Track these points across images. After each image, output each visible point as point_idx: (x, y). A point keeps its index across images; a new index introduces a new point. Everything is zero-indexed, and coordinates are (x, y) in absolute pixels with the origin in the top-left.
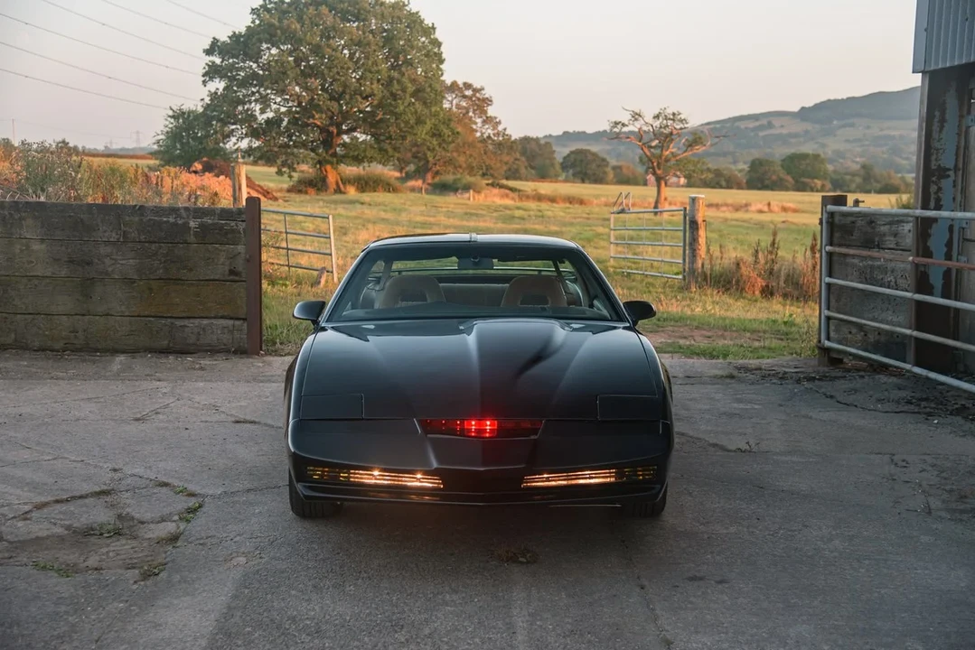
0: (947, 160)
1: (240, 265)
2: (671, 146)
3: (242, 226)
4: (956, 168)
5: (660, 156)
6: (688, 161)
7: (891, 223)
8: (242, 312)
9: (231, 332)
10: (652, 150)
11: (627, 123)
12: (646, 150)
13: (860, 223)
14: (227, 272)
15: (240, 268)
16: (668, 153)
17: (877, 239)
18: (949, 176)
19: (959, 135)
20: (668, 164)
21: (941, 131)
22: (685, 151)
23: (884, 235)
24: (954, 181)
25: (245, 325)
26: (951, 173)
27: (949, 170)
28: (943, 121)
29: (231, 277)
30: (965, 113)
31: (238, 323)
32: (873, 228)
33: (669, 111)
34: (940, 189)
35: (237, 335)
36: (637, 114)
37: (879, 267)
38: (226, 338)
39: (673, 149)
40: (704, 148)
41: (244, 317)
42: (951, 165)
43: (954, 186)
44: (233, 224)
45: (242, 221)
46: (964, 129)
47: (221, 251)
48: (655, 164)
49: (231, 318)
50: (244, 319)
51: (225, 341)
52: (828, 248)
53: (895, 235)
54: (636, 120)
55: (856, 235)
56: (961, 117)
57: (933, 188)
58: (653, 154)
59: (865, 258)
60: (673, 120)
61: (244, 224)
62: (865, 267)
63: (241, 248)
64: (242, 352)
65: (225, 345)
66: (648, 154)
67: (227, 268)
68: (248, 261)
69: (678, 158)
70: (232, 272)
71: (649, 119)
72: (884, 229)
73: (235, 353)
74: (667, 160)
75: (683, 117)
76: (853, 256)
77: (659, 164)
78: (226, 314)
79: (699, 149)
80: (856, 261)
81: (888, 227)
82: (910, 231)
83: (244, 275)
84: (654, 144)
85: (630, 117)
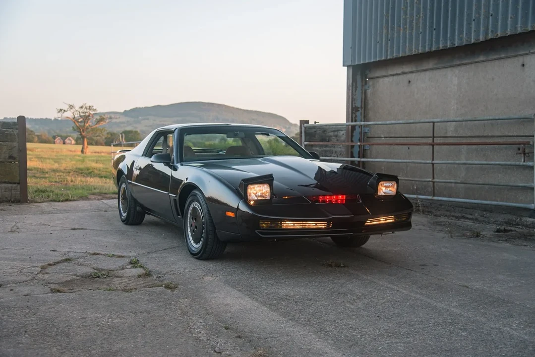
0: (358, 104)
1: (15, 154)
2: (89, 122)
3: (16, 132)
4: (361, 108)
5: (84, 126)
6: (97, 129)
7: (334, 131)
8: (17, 180)
9: (11, 191)
10: (79, 123)
11: (66, 110)
12: (77, 124)
13: (319, 131)
14: (8, 157)
15: (15, 155)
16: (87, 125)
17: (327, 139)
18: (359, 111)
19: (362, 93)
20: (88, 130)
21: (356, 91)
22: (96, 124)
23: (331, 136)
24: (361, 113)
25: (19, 186)
26: (360, 109)
27: (359, 108)
28: (356, 87)
29: (10, 160)
30: (364, 84)
31: (14, 185)
32: (325, 134)
33: (88, 105)
34: (356, 116)
35: (13, 192)
36: (71, 106)
37: (329, 151)
38: (7, 194)
39: (90, 123)
40: (105, 123)
41: (18, 182)
42: (359, 106)
43: (361, 115)
44: (11, 130)
45: (16, 129)
46: (363, 92)
47: (3, 145)
48: (81, 130)
49: (10, 183)
50: (18, 183)
51: (6, 196)
52: (306, 143)
53: (336, 136)
54: (72, 108)
55: (317, 136)
56: (362, 86)
57: (354, 115)
58: (80, 126)
59: (321, 146)
60: (89, 109)
61: (17, 130)
62: (322, 151)
63: (16, 144)
64: (18, 201)
65: (6, 198)
66: (78, 125)
67: (7, 156)
68: (21, 151)
69: (93, 127)
70: (11, 157)
71: (77, 108)
72: (332, 134)
73: (13, 202)
74: (87, 128)
75: (94, 108)
76: (316, 146)
77: (83, 130)
78: (6, 180)
79: (102, 123)
80: (317, 148)
81: (332, 133)
82: (343, 134)
83: (17, 159)
84: (80, 121)
85: (68, 107)
